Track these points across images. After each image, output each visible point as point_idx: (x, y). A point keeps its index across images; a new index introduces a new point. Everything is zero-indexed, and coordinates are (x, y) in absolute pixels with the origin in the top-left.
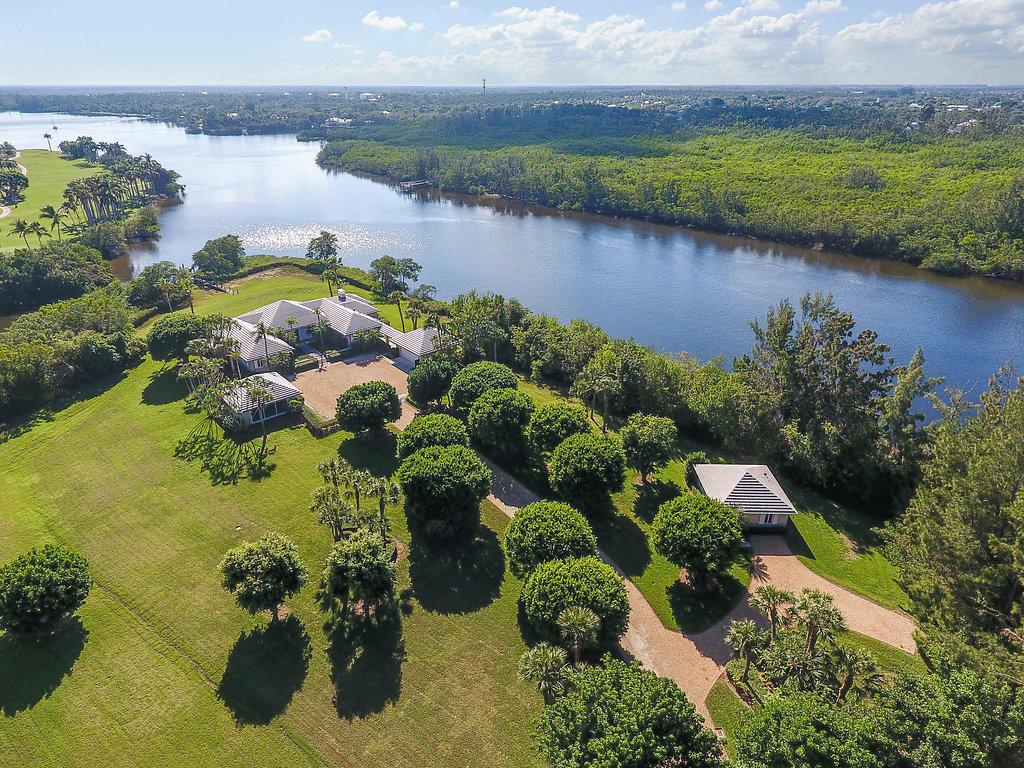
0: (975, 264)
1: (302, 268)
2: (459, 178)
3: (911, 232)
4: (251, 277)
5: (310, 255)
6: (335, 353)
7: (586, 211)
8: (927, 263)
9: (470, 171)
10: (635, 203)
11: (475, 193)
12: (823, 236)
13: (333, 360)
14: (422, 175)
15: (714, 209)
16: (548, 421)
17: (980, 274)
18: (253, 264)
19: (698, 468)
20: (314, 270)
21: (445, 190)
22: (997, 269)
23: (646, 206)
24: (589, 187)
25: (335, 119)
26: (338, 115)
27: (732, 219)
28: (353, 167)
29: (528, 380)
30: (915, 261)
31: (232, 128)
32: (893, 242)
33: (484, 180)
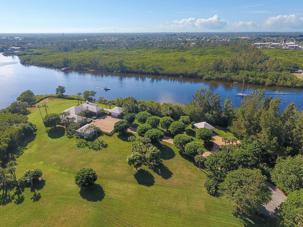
0: (212, 77)
1: (56, 97)
2: (80, 66)
3: (199, 72)
4: (41, 102)
6: (94, 117)
7: (122, 72)
8: (204, 78)
10: (134, 69)
12: (181, 74)
15: (155, 70)
16: (166, 121)
17: (214, 79)
19: (194, 124)
22: (216, 78)
23: (138, 70)
24: (121, 66)
25: (13, 47)
27: (160, 72)
28: (37, 64)
30: (201, 78)
32: (196, 74)
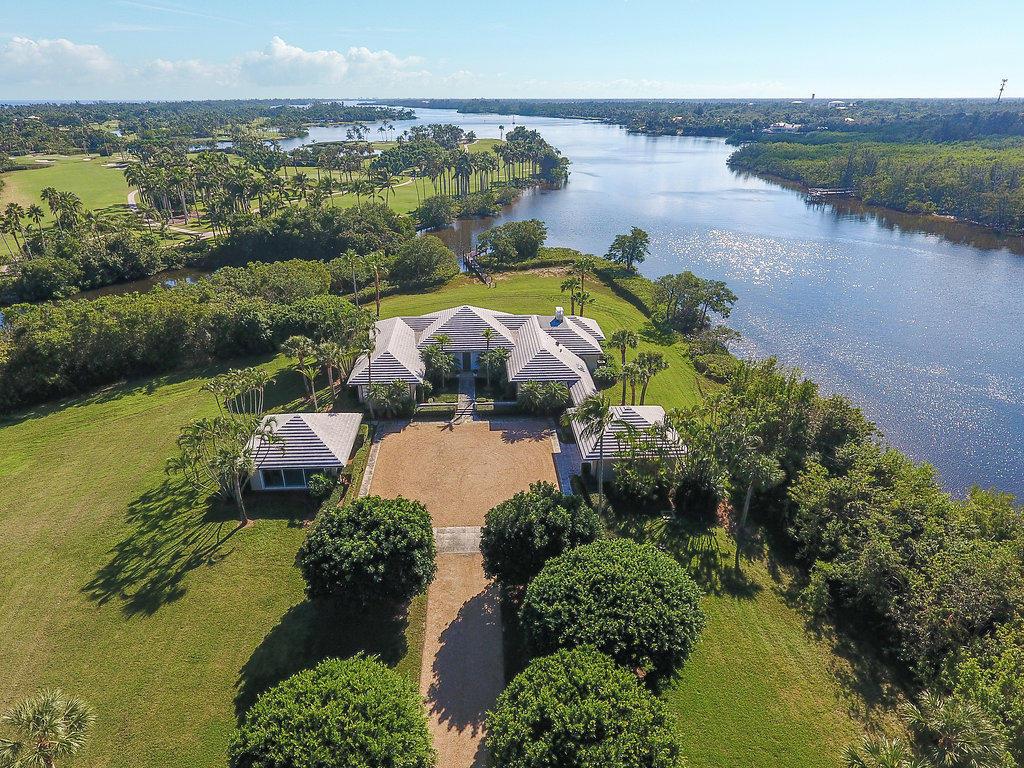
1: (595, 271)
2: (899, 187)
4: (530, 272)
5: (609, 257)
6: (489, 404)
9: (918, 180)
11: (916, 212)
13: (479, 415)
14: (846, 182)
18: (546, 258)
20: (606, 277)
21: (871, 203)
25: (782, 124)
26: (788, 120)
29: (790, 597)
31: (670, 130)
33: (937, 194)
